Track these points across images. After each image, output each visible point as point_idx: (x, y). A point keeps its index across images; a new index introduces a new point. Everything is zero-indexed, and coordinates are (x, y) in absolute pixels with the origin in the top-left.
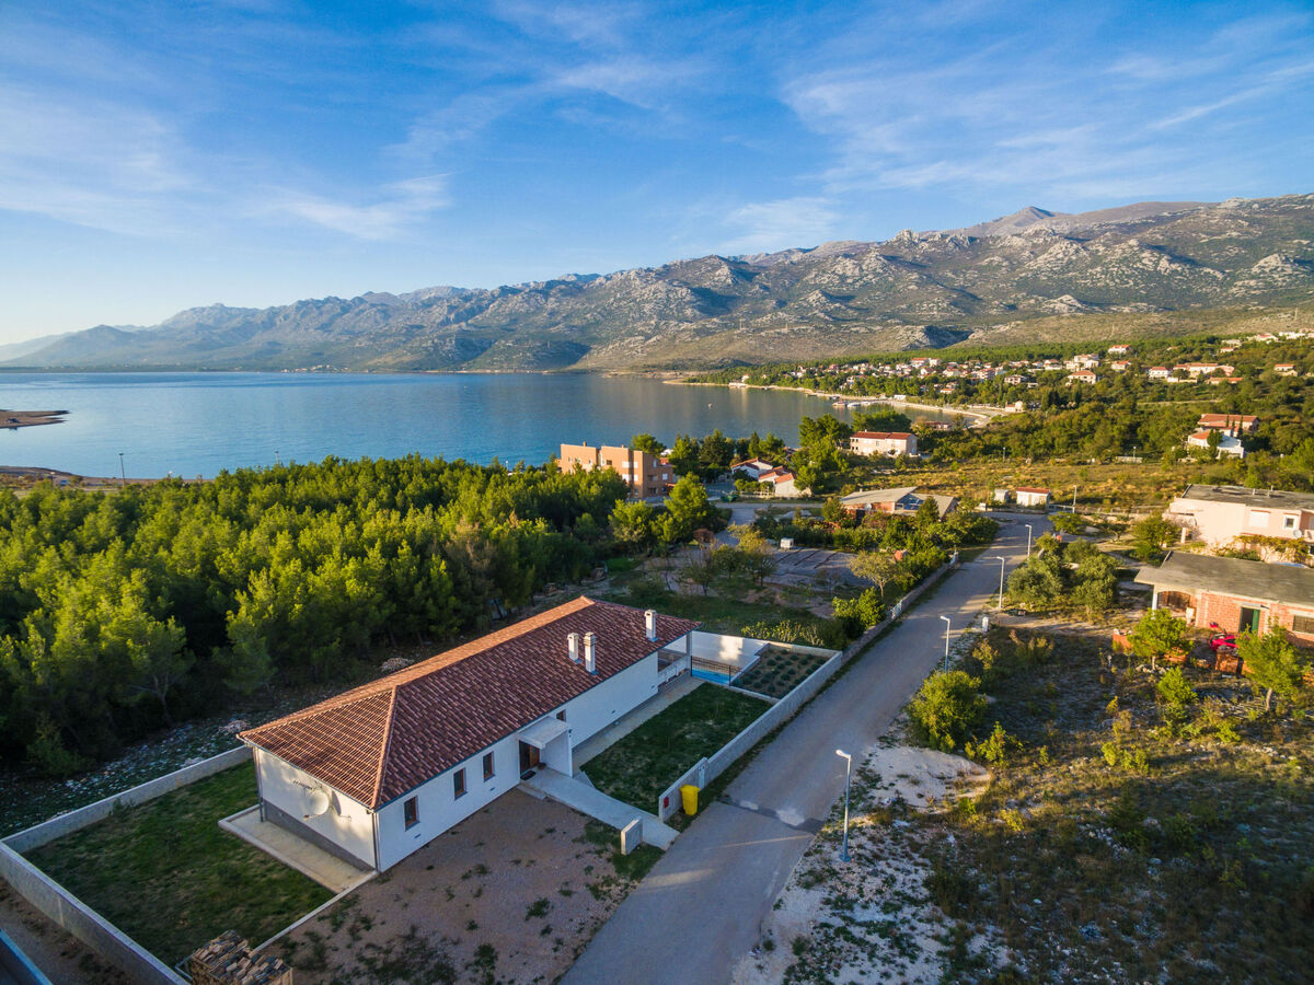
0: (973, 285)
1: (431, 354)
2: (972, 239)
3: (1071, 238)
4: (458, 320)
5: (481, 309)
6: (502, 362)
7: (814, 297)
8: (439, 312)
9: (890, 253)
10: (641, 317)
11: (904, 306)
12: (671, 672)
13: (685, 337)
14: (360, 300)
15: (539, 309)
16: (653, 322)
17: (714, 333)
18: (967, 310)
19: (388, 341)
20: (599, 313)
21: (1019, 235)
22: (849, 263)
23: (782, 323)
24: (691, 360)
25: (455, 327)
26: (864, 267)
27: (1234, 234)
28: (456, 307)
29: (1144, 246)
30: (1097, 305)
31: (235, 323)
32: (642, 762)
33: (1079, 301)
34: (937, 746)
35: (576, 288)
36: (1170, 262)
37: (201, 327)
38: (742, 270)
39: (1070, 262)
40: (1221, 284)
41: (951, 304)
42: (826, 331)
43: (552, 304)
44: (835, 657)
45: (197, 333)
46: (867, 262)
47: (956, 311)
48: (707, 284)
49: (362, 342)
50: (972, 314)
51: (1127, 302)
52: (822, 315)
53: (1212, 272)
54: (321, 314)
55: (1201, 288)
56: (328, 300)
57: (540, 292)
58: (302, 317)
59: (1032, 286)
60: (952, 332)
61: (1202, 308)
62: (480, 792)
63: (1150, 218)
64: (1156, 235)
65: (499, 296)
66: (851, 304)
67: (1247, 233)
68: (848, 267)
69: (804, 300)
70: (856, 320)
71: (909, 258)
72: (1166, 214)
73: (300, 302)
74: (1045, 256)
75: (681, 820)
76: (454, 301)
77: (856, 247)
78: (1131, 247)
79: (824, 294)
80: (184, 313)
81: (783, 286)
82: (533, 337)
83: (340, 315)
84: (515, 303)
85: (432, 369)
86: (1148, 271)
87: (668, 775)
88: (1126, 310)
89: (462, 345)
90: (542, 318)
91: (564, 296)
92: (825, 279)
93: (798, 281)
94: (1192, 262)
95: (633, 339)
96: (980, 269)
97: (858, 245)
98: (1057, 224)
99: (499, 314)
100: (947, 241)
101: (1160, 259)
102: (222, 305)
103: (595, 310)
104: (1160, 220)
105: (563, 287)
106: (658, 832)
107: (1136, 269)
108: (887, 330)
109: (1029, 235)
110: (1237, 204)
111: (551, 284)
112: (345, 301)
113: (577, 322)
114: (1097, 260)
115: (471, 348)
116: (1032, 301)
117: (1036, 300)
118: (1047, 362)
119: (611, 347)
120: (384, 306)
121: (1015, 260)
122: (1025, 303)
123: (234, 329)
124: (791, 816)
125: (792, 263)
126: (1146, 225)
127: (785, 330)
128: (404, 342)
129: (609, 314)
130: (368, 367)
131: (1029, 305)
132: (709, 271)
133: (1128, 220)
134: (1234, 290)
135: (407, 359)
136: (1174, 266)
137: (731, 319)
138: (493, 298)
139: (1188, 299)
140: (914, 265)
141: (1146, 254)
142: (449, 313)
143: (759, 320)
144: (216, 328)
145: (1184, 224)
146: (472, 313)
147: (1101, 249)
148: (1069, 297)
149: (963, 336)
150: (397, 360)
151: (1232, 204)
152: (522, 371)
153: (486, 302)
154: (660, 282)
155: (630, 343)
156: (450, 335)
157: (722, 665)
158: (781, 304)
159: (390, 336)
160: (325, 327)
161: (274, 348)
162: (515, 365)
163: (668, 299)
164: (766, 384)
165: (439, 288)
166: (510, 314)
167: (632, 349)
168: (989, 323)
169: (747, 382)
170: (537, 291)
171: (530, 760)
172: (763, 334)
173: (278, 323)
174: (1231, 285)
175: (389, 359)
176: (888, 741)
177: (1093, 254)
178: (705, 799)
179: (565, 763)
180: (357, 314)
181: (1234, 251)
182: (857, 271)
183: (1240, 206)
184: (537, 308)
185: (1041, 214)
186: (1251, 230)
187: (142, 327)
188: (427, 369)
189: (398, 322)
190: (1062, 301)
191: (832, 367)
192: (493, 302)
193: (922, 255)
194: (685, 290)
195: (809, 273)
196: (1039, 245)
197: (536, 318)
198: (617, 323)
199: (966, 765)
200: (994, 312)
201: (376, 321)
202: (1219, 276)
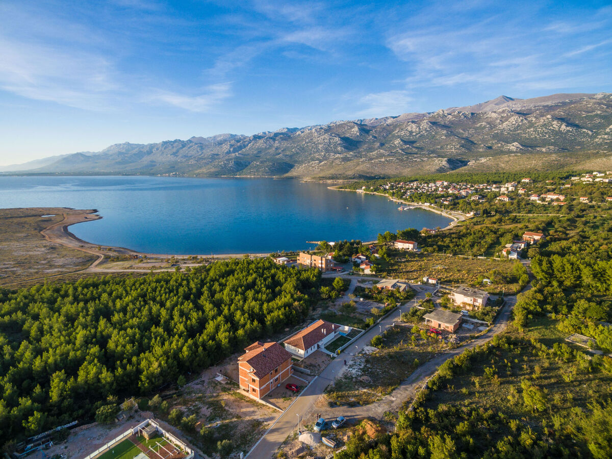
0: (472, 136)
1: (223, 168)
2: (472, 114)
3: (519, 113)
4: (234, 151)
5: (245, 146)
6: (255, 172)
7: (397, 142)
8: (226, 148)
9: (434, 121)
10: (317, 151)
11: (439, 147)
12: (336, 334)
13: (337, 162)
14: (190, 141)
15: (271, 146)
16: (323, 154)
17: (351, 160)
18: (468, 149)
19: (203, 161)
20: (298, 149)
21: (495, 112)
22: (414, 126)
23: (382, 156)
24: (340, 174)
25: (233, 155)
26: (421, 128)
27: (599, 112)
28: (233, 145)
29: (555, 118)
30: (530, 147)
31: (135, 151)
32: (333, 347)
33: (522, 145)
34: (373, 346)
35: (288, 135)
36: (567, 126)
37: (120, 153)
38: (364, 129)
39: (519, 125)
40: (591, 137)
41: (461, 146)
42: (402, 160)
43: (277, 144)
44: (363, 331)
45: (118, 156)
46: (423, 125)
47: (463, 149)
48: (348, 135)
49: (192, 162)
50: (471, 151)
51: (544, 146)
52: (400, 151)
53: (586, 131)
54: (173, 147)
55: (581, 139)
56: (176, 141)
57: (271, 138)
58: (164, 149)
59: (500, 137)
60: (459, 161)
61: (581, 149)
62: (314, 350)
63: (560, 103)
64: (560, 112)
65: (253, 140)
66: (414, 145)
67: (606, 111)
68: (413, 127)
69: (393, 143)
70: (416, 154)
71: (442, 123)
72: (567, 101)
73: (163, 142)
74: (507, 123)
75: (338, 354)
76: (233, 142)
77: (418, 116)
78: (548, 119)
79: (402, 140)
80: (112, 146)
81: (383, 136)
82: (268, 160)
83: (182, 148)
84: (260, 143)
85: (224, 175)
86: (555, 131)
87: (336, 349)
88: (544, 150)
89: (237, 164)
90: (272, 151)
91: (282, 140)
92: (403, 133)
93: (390, 134)
94: (577, 126)
95: (314, 162)
96: (476, 129)
97: (419, 114)
98: (515, 104)
99: (253, 149)
100: (461, 115)
101: (561, 125)
102: (128, 143)
103: (296, 147)
104: (564, 104)
105: (282, 136)
106: (335, 355)
107: (550, 130)
108: (430, 160)
109: (500, 112)
110: (603, 96)
111: (276, 135)
112: (183, 141)
113: (288, 153)
114: (531, 125)
115: (241, 165)
116: (499, 145)
117: (501, 144)
118: (494, 186)
119: (304, 165)
120: (201, 143)
121: (493, 124)
122: (496, 146)
123: (134, 154)
124: (352, 354)
125: (387, 125)
126: (557, 106)
127: (383, 160)
128: (211, 162)
129: (303, 149)
130: (195, 174)
131: (498, 147)
132: (349, 129)
133: (549, 103)
134: (597, 140)
135: (213, 170)
136: (568, 128)
137: (359, 153)
138: (250, 141)
139: (574, 144)
140: (445, 127)
141: (555, 122)
142: (230, 148)
143: (371, 153)
144: (126, 154)
145: (575, 107)
146: (240, 148)
147: (534, 119)
148: (516, 143)
149: (464, 163)
150: (208, 171)
151: (600, 96)
152: (264, 176)
153: (247, 143)
154: (326, 134)
155: (312, 164)
156: (231, 159)
157: (345, 331)
158: (382, 145)
159: (204, 159)
160: (175, 154)
161: (152, 164)
162: (260, 174)
163: (330, 142)
164: (372, 192)
165: (224, 135)
166: (258, 149)
167: (313, 167)
168: (478, 156)
169: (364, 190)
170: (270, 138)
171: (318, 346)
172: (373, 161)
173: (154, 151)
174: (596, 137)
175: (204, 170)
176: (367, 345)
177: (530, 122)
178: (341, 352)
179: (323, 347)
180: (189, 148)
181: (598, 121)
182: (418, 130)
183: (604, 98)
184: (270, 146)
185: (508, 100)
186: (607, 110)
187: (94, 153)
188: (221, 175)
189: (208, 152)
190: (513, 145)
191: (401, 184)
192: (250, 143)
193: (449, 121)
194: (337, 138)
195: (395, 130)
196: (504, 117)
197: (270, 151)
198: (307, 153)
199: (376, 349)
200: (481, 150)
201: (197, 151)
202: (590, 133)
